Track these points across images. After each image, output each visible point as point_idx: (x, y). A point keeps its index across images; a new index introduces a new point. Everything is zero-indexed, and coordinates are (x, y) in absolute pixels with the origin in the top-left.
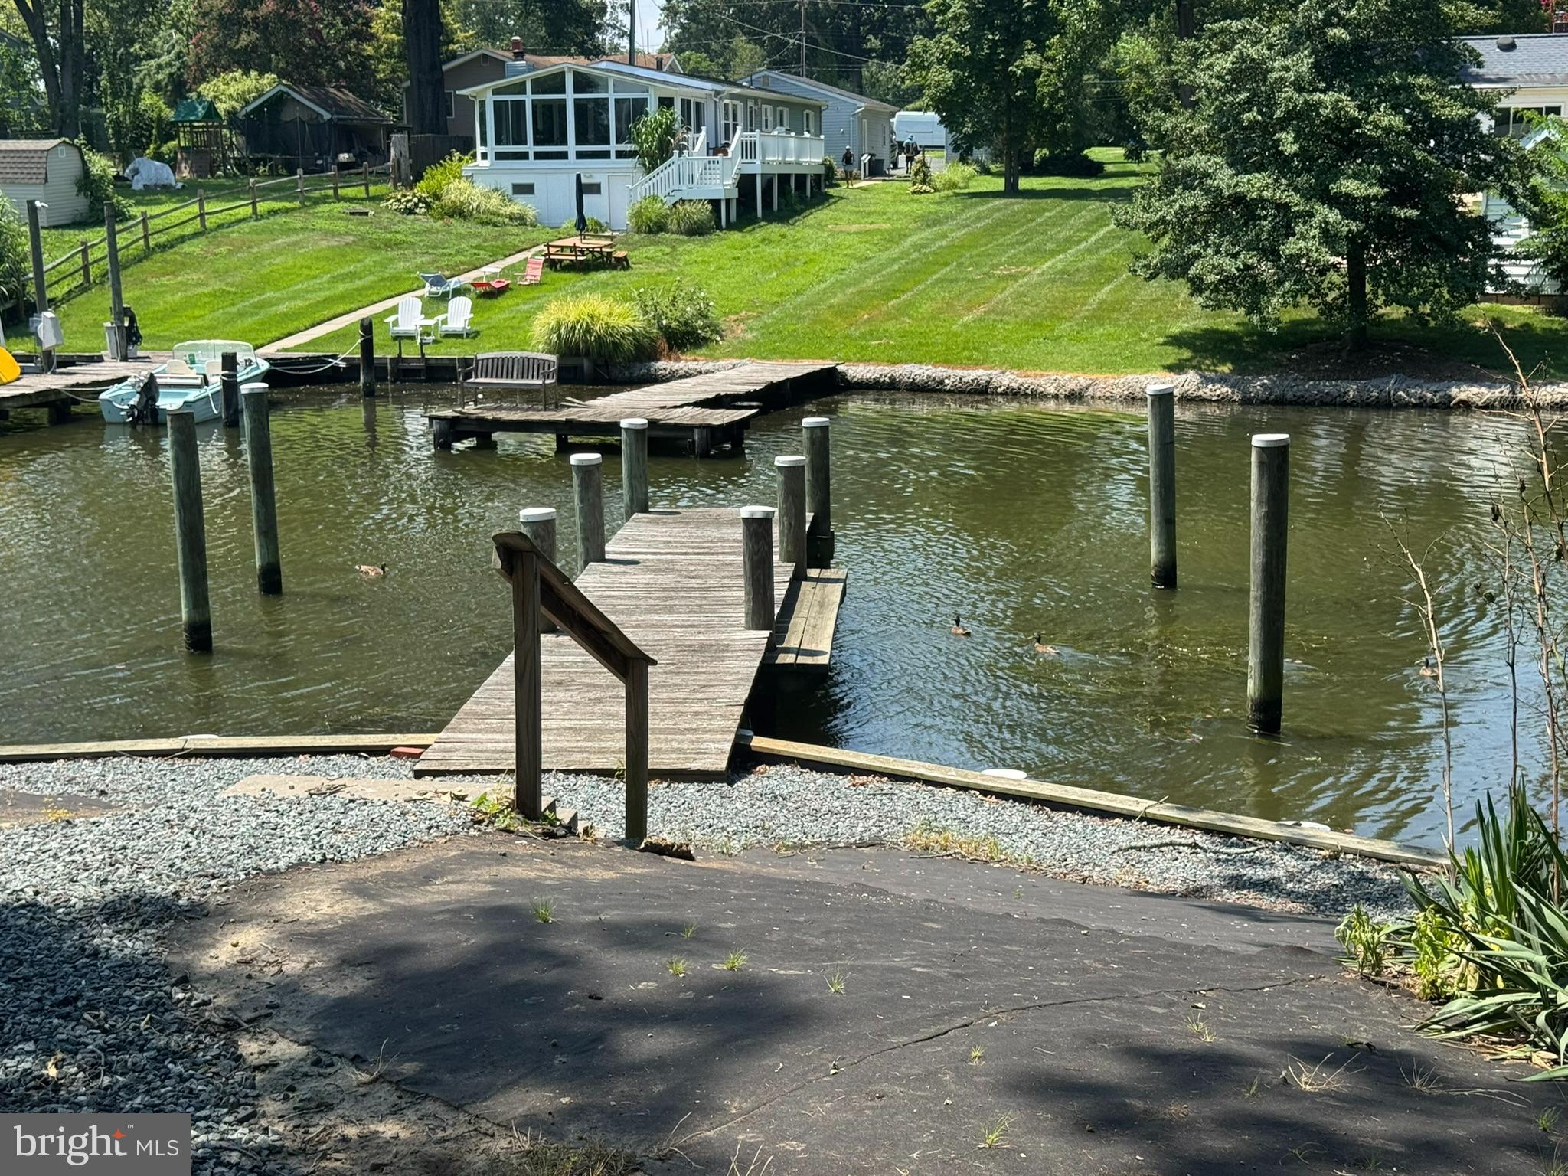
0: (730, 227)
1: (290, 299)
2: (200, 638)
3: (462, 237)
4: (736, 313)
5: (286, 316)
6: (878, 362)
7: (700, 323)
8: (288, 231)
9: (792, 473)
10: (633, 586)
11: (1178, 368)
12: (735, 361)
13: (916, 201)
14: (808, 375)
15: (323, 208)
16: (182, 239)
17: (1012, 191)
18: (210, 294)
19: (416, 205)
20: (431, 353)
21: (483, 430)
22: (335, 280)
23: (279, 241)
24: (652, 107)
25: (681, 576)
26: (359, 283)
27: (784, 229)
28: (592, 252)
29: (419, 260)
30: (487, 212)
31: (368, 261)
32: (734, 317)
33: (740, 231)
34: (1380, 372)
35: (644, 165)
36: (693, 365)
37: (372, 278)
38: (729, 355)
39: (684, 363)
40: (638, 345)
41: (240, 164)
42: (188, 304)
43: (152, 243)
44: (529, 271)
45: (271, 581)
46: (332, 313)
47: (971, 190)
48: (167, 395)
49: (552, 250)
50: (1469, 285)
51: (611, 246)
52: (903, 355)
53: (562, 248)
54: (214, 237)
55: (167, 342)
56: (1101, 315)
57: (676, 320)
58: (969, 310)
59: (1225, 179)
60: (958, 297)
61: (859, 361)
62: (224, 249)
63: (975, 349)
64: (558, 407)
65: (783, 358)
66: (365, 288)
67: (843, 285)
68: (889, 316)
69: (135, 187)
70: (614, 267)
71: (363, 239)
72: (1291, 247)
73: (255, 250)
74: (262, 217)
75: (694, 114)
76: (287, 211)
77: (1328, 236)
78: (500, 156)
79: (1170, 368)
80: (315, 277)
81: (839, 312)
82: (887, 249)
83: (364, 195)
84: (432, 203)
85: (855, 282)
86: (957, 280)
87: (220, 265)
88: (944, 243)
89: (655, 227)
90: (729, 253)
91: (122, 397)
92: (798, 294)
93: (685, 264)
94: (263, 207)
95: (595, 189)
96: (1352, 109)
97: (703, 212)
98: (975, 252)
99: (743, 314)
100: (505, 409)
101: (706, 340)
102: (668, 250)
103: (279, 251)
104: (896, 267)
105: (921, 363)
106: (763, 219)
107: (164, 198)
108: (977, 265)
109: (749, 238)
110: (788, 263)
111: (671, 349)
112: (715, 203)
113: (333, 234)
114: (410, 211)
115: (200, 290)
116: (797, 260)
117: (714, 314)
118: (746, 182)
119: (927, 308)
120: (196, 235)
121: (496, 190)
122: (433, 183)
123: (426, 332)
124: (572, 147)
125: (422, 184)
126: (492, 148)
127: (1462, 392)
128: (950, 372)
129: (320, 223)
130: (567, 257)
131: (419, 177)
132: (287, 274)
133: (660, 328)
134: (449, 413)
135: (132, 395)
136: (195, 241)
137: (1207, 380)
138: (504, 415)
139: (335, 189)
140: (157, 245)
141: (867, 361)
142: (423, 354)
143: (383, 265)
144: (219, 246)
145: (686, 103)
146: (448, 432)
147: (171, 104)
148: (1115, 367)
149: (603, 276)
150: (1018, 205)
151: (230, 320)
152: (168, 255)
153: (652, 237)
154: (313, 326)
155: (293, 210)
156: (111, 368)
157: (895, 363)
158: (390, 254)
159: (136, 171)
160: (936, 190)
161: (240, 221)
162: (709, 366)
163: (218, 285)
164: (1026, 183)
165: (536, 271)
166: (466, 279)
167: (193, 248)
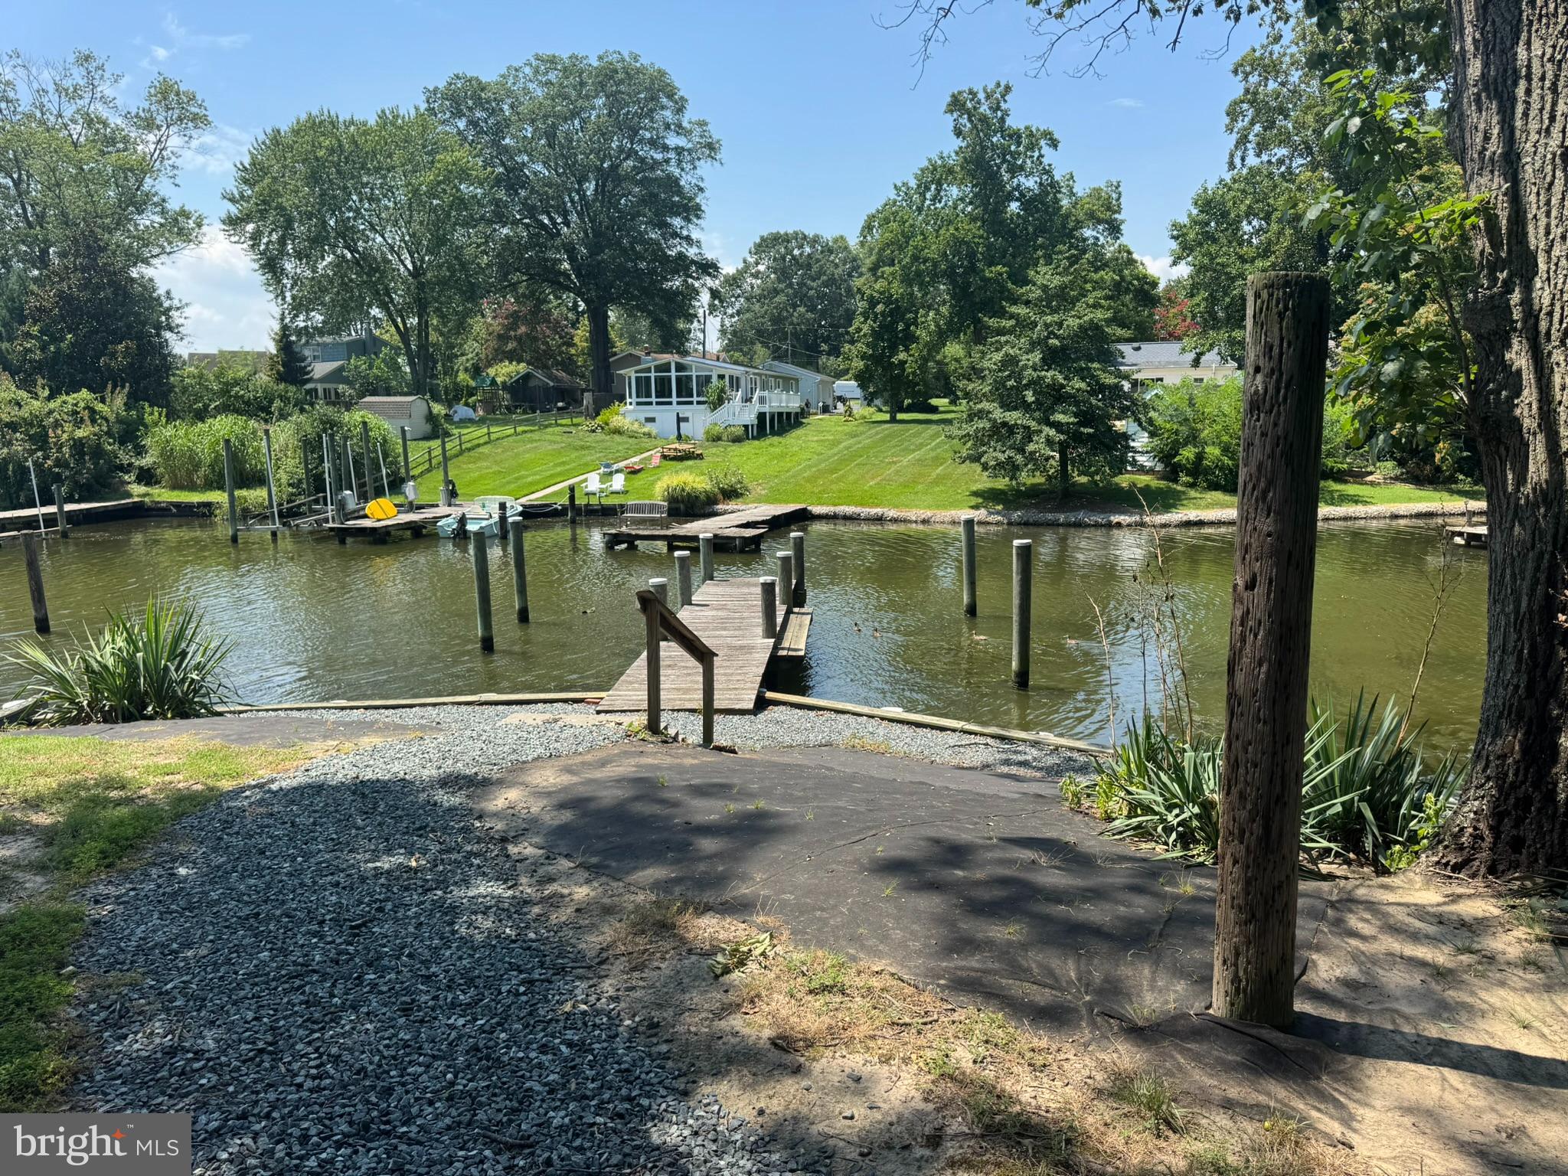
0: (754, 438)
1: (533, 475)
2: (488, 645)
3: (619, 444)
4: (757, 481)
5: (531, 484)
6: (828, 505)
7: (739, 486)
8: (532, 441)
9: (786, 560)
10: (706, 617)
11: (976, 507)
12: (756, 505)
13: (846, 425)
14: (792, 512)
15: (550, 430)
16: (479, 445)
17: (893, 420)
18: (493, 473)
19: (597, 428)
20: (604, 501)
21: (630, 540)
22: (556, 465)
23: (528, 446)
24: (714, 379)
25: (729, 612)
26: (568, 467)
27: (780, 439)
28: (685, 451)
29: (598, 455)
30: (632, 431)
31: (573, 456)
32: (755, 483)
33: (759, 440)
34: (1075, 509)
35: (711, 408)
36: (735, 507)
37: (574, 464)
38: (753, 502)
39: (731, 506)
40: (708, 497)
41: (508, 408)
42: (481, 477)
43: (463, 447)
44: (653, 461)
45: (523, 616)
46: (554, 482)
47: (873, 420)
48: (471, 523)
49: (665, 450)
50: (1119, 466)
51: (694, 448)
52: (840, 501)
53: (670, 449)
54: (495, 444)
55: (471, 497)
56: (938, 481)
57: (727, 484)
58: (873, 479)
59: (998, 414)
60: (867, 472)
61: (818, 504)
62: (500, 450)
63: (876, 498)
64: (668, 528)
65: (780, 503)
66: (571, 469)
67: (810, 467)
68: (832, 482)
69: (455, 420)
70: (695, 459)
71: (570, 445)
72: (1031, 447)
73: (515, 451)
74: (519, 434)
75: (735, 382)
76: (532, 431)
77: (1049, 442)
78: (638, 404)
79: (972, 507)
80: (546, 464)
81: (808, 480)
82: (832, 449)
83: (570, 423)
84: (604, 427)
85: (816, 465)
86: (867, 464)
87: (498, 458)
88: (860, 446)
89: (717, 439)
90: (753, 451)
91: (448, 525)
92: (787, 471)
93: (731, 457)
94: (520, 429)
95: (686, 420)
96: (1060, 378)
97: (740, 431)
98: (875, 450)
99: (760, 481)
100: (641, 529)
101: (742, 494)
102: (723, 450)
103: (528, 451)
104: (836, 458)
105: (849, 505)
106: (770, 434)
107: (469, 425)
108: (876, 457)
109: (763, 443)
110: (783, 456)
111: (724, 499)
112: (746, 427)
113: (555, 442)
114: (594, 431)
115: (488, 471)
116: (787, 454)
117: (745, 481)
118: (761, 416)
119: (852, 478)
120: (485, 443)
121: (637, 420)
122: (605, 417)
123: (602, 491)
124: (674, 399)
125: (599, 418)
126: (634, 399)
127: (1116, 519)
128: (863, 510)
129: (549, 437)
130: (672, 454)
131: (598, 414)
132: (532, 463)
133: (719, 489)
134: (613, 531)
135: (453, 523)
136: (485, 446)
137: (990, 513)
138: (641, 532)
139: (556, 420)
140: (466, 449)
141: (822, 504)
142: (600, 502)
143: (580, 458)
144: (497, 449)
145: (731, 377)
146: (612, 541)
147: (473, 378)
148: (945, 507)
149: (690, 463)
150: (896, 427)
151: (503, 485)
152: (472, 453)
153: (714, 443)
155: (535, 430)
156: (443, 510)
157: (836, 506)
158: (583, 453)
159: (456, 412)
160: (856, 420)
161: (508, 436)
162: (743, 507)
163: (496, 468)
164: (900, 416)
165: (656, 460)
166: (622, 464)
167: (485, 450)
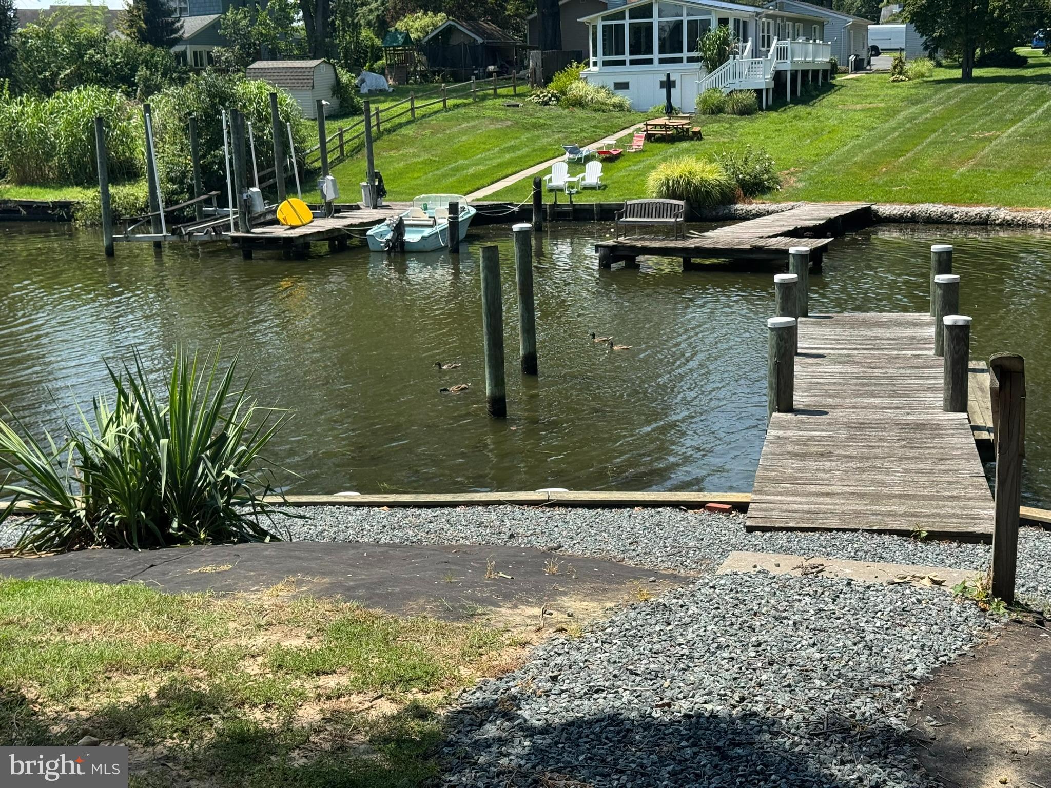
0: (769, 108)
1: (474, 165)
2: (498, 407)
3: (582, 120)
4: (787, 169)
5: (475, 176)
6: (901, 202)
7: (766, 176)
8: (468, 118)
10: (832, 374)
12: (792, 203)
13: (898, 87)
14: (854, 212)
15: (489, 102)
16: (400, 125)
17: (967, 78)
18: (422, 163)
19: (550, 99)
20: (576, 200)
21: (631, 255)
22: (503, 151)
23: (463, 126)
24: (714, 23)
25: (864, 367)
26: (519, 153)
27: (809, 109)
28: (676, 129)
29: (556, 137)
30: (598, 102)
31: (523, 138)
32: (786, 172)
33: (776, 111)
35: (707, 66)
36: (762, 207)
37: (527, 149)
38: (787, 199)
39: (755, 206)
40: (723, 193)
41: (423, 75)
42: (409, 168)
43: (382, 128)
44: (635, 142)
45: (530, 365)
46: (504, 173)
47: (936, 78)
48: (410, 232)
49: (649, 128)
51: (689, 124)
52: (919, 197)
53: (656, 126)
54: (421, 124)
55: (409, 195)
57: (748, 174)
58: (962, 163)
60: (950, 154)
61: (886, 202)
62: (428, 132)
63: (975, 192)
64: (684, 238)
65: (829, 201)
66: (523, 157)
67: (861, 147)
68: (901, 169)
69: (362, 92)
70: (691, 139)
71: (517, 123)
73: (448, 132)
74: (450, 109)
75: (742, 29)
76: (465, 105)
78: (606, 63)
80: (489, 150)
81: (863, 166)
82: (887, 121)
83: (512, 93)
84: (561, 97)
85: (869, 146)
86: (946, 142)
87: (426, 143)
88: (928, 116)
89: (714, 110)
90: (772, 127)
91: (381, 234)
92: (829, 154)
93: (741, 135)
94: (450, 102)
97: (751, 99)
98: (954, 122)
99: (792, 169)
100: (646, 239)
101: (770, 189)
102: (727, 126)
103: (465, 132)
104: (897, 134)
105: (933, 202)
106: (791, 103)
107: (382, 98)
108: (958, 131)
109: (784, 116)
110: (817, 132)
111: (745, 195)
112: (759, 92)
113: (497, 120)
114: (546, 103)
115: (416, 160)
116: (822, 130)
117: (774, 169)
118: (779, 76)
119: (928, 162)
120: (409, 122)
121: (603, 87)
122: (561, 84)
123: (571, 186)
124: (657, 56)
125: (552, 84)
126: (601, 58)
128: (958, 209)
129: (488, 113)
130: (659, 132)
131: (548, 80)
132: (471, 148)
133: (737, 181)
134: (611, 242)
135: (388, 232)
136: (409, 127)
138: (647, 244)
139: (495, 90)
140: (385, 130)
141: (892, 202)
142: (571, 202)
143: (532, 140)
144: (424, 129)
145: (737, 22)
146: (609, 256)
147: (379, 36)
149: (685, 145)
150: (976, 88)
151: (438, 180)
152: (393, 136)
153: (714, 117)
154: (493, 183)
155: (469, 104)
156: (367, 214)
157: (913, 203)
158: (536, 133)
159: (363, 81)
160: (910, 79)
161: (436, 113)
162: (774, 207)
163: (425, 156)
164: (976, 72)
165: (639, 142)
166: (592, 148)
167: (408, 131)
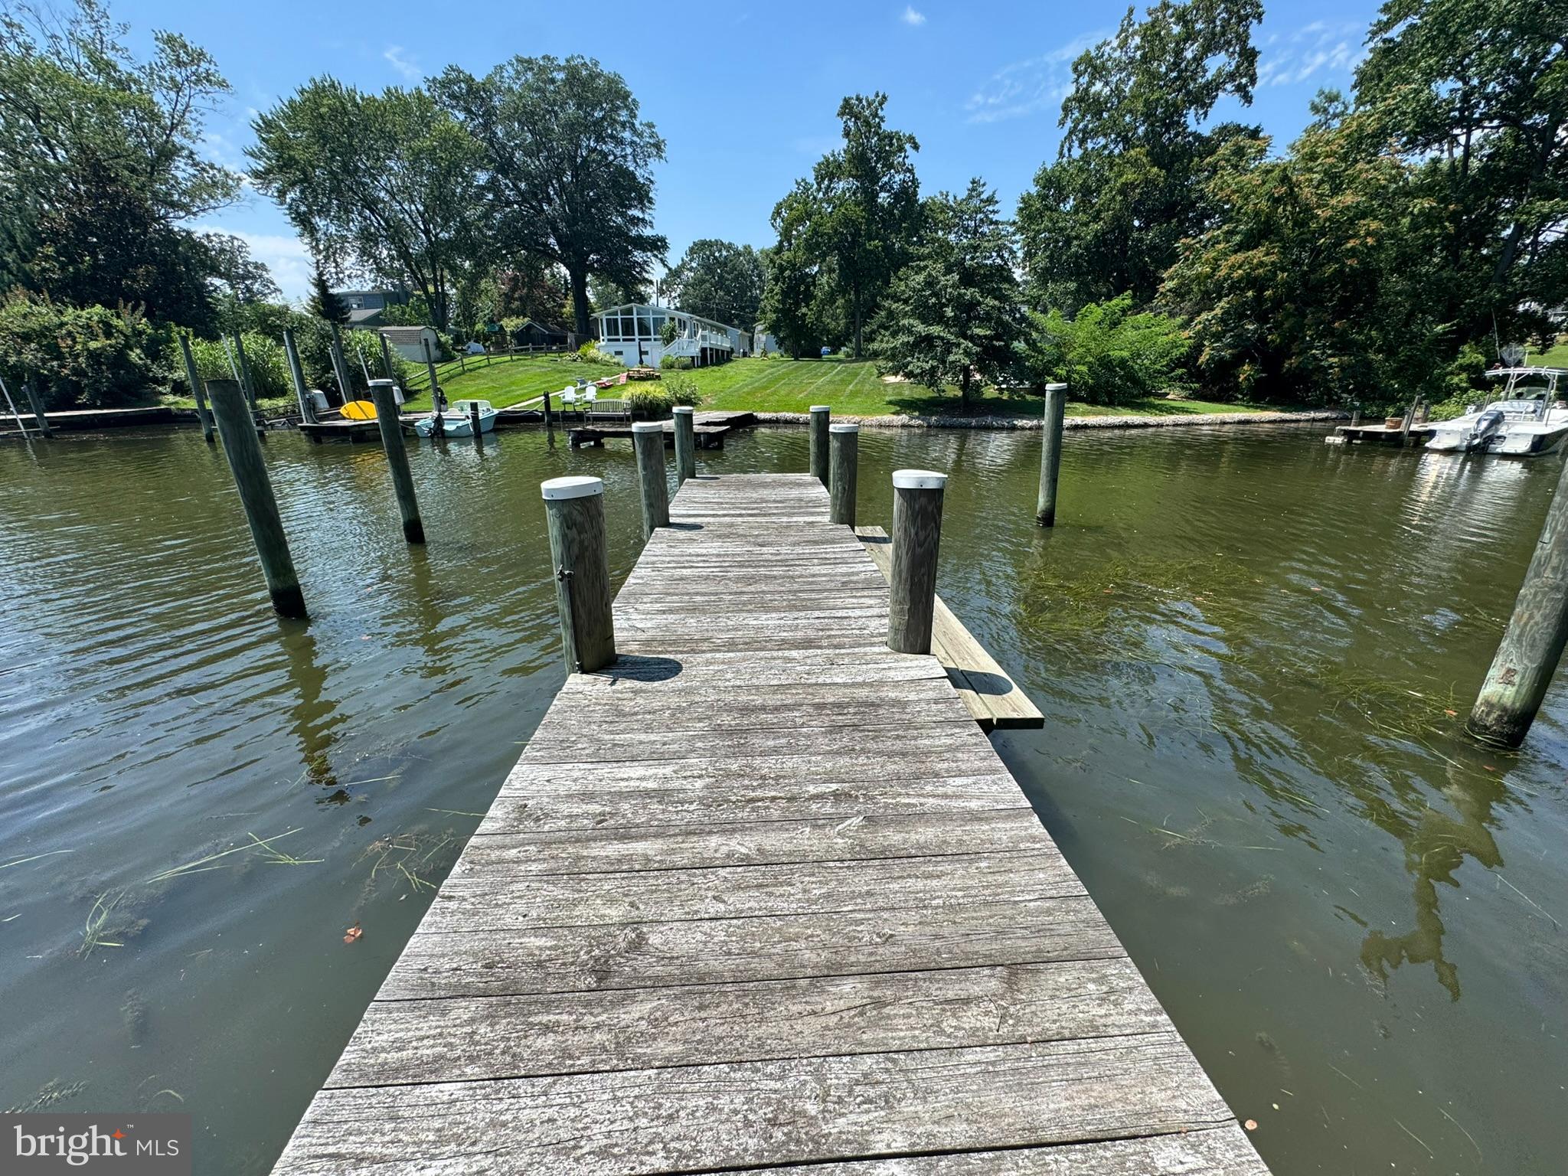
0: (698, 367)
3: (594, 369)
4: (707, 393)
5: (519, 396)
6: (770, 412)
7: (693, 398)
8: (523, 366)
10: (704, 559)
11: (897, 413)
12: (711, 410)
13: (764, 362)
14: (742, 416)
15: (540, 359)
16: (480, 368)
17: (797, 360)
19: (577, 358)
20: (578, 409)
21: (598, 437)
22: (542, 383)
23: (519, 369)
24: (667, 320)
25: (748, 542)
26: (551, 384)
27: (719, 369)
28: (646, 374)
29: (575, 376)
30: (605, 361)
31: (556, 377)
32: (706, 395)
33: (702, 368)
34: (985, 415)
35: (665, 343)
37: (557, 382)
38: (709, 408)
40: (665, 405)
42: (477, 391)
43: (466, 369)
44: (621, 380)
46: (538, 394)
47: (782, 359)
48: (447, 424)
49: (630, 373)
51: (653, 372)
52: (779, 410)
53: (634, 373)
54: (492, 367)
56: (853, 394)
57: (682, 394)
59: (921, 328)
60: (793, 389)
61: (761, 412)
62: (496, 371)
65: (729, 410)
67: (747, 385)
68: (768, 396)
69: (468, 353)
70: (655, 379)
71: (555, 369)
72: (951, 358)
73: (509, 372)
74: (514, 361)
75: (683, 324)
76: (525, 361)
77: (967, 353)
78: (609, 340)
79: (894, 414)
80: (532, 382)
81: (748, 393)
82: (759, 375)
83: (557, 355)
84: (583, 357)
85: (751, 385)
87: (492, 377)
88: (780, 373)
89: (671, 367)
90: (699, 375)
91: (426, 425)
92: (729, 388)
93: (681, 378)
94: (515, 358)
95: (646, 353)
97: (688, 361)
98: (792, 376)
99: (710, 396)
100: (606, 427)
101: (695, 403)
102: (675, 374)
103: (518, 372)
104: (765, 379)
105: (788, 412)
106: (710, 364)
109: (706, 370)
110: (723, 379)
112: (693, 358)
113: (542, 367)
114: (575, 360)
115: (484, 386)
116: (726, 378)
117: (699, 393)
118: (703, 350)
119: (784, 392)
120: (485, 366)
121: (608, 353)
122: (584, 350)
123: (577, 400)
124: (637, 337)
125: (579, 351)
126: (606, 337)
127: (1019, 423)
128: (801, 415)
129: (538, 364)
130: (636, 375)
131: (578, 348)
132: (521, 381)
133: (675, 397)
134: (578, 429)
135: (431, 424)
136: (485, 368)
137: (912, 418)
138: (606, 429)
140: (468, 370)
141: (765, 412)
142: (575, 410)
143: (562, 378)
144: (494, 370)
145: (680, 321)
146: (578, 438)
147: (487, 326)
148: (870, 414)
149: (651, 381)
150: (802, 363)
151: (495, 397)
152: (472, 373)
153: (668, 369)
154: (528, 399)
155: (527, 359)
156: (426, 414)
157: (776, 413)
158: (564, 375)
159: (469, 347)
160: (769, 359)
161: (505, 362)
163: (491, 384)
165: (624, 380)
166: (595, 383)
167: (483, 371)
